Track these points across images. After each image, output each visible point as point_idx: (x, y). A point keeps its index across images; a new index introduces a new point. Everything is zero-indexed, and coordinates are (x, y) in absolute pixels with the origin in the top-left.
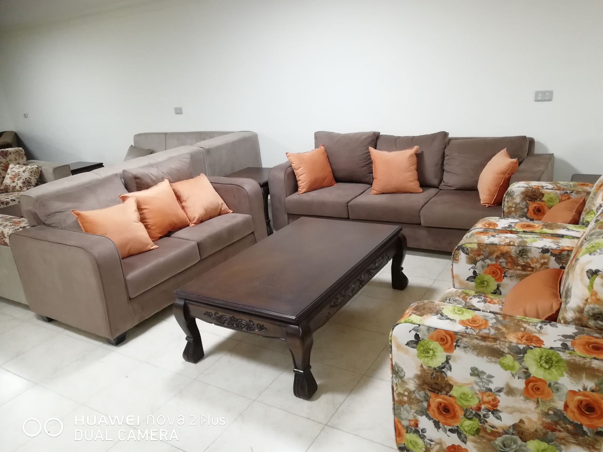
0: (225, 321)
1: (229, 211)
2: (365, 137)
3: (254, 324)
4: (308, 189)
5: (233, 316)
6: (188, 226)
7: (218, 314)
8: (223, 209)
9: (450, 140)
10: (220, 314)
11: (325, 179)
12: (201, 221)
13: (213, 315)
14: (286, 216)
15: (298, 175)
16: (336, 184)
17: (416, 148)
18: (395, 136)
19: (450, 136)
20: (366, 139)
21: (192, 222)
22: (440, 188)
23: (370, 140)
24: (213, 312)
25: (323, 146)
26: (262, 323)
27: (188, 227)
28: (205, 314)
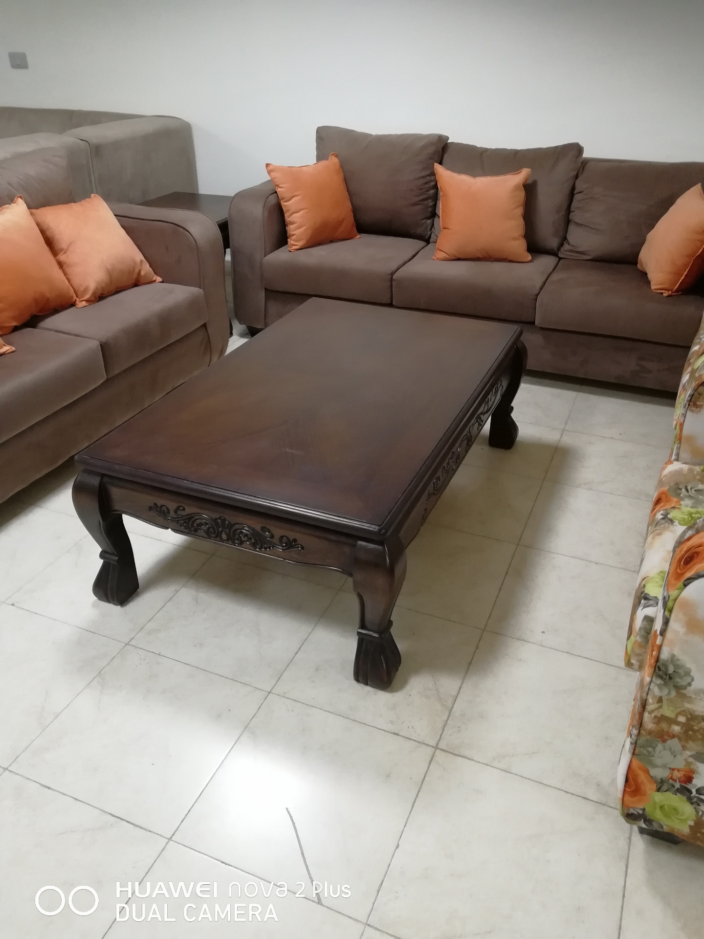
0: (200, 525)
1: (154, 279)
2: (421, 144)
3: (272, 537)
4: (308, 242)
5: (220, 518)
6: (73, 305)
7: (184, 509)
8: (142, 273)
9: (586, 162)
10: (189, 510)
11: (340, 223)
12: (100, 297)
13: (172, 513)
14: (262, 294)
15: (290, 212)
16: (359, 236)
17: (525, 173)
18: (478, 146)
19: (586, 154)
20: (424, 147)
21: (83, 296)
22: (560, 255)
23: (431, 150)
24: (172, 505)
25: (336, 156)
26: (292, 535)
27: (74, 307)
28: (150, 508)
